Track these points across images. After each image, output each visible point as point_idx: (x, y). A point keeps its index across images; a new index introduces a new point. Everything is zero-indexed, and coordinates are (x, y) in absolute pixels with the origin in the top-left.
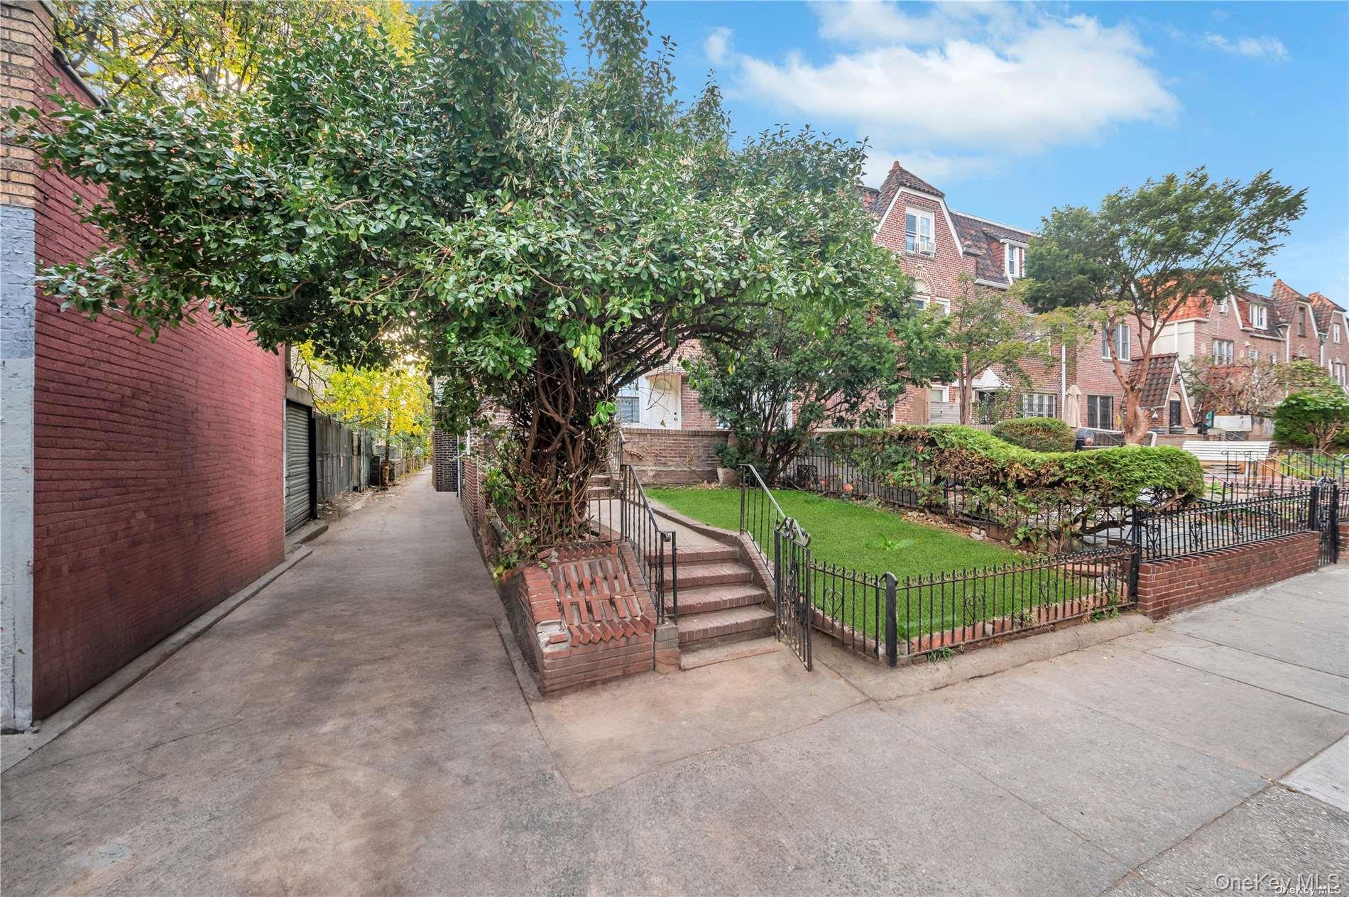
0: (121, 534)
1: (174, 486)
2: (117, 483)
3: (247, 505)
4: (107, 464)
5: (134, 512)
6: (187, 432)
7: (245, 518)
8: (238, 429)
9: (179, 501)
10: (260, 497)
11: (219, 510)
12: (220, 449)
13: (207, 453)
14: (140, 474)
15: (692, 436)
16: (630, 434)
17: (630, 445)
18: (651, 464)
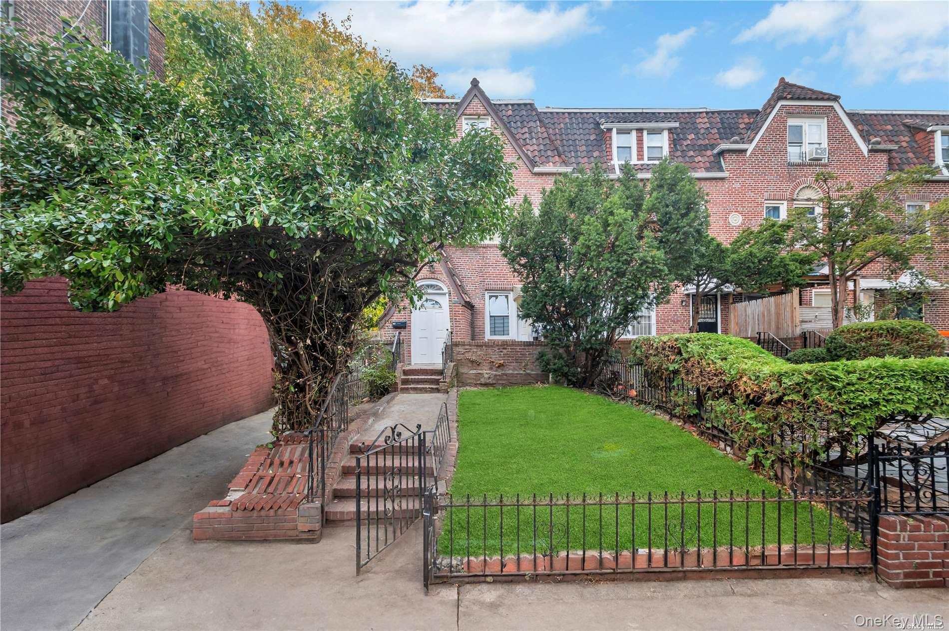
0: (82, 396)
1: (141, 358)
2: (79, 360)
3: (225, 366)
4: (68, 348)
5: (96, 380)
6: (155, 317)
7: (223, 376)
8: (214, 309)
9: (146, 368)
10: (240, 359)
11: (190, 372)
12: (193, 326)
13: (178, 331)
14: (102, 352)
15: (527, 345)
16: (470, 345)
17: (470, 354)
18: (486, 368)
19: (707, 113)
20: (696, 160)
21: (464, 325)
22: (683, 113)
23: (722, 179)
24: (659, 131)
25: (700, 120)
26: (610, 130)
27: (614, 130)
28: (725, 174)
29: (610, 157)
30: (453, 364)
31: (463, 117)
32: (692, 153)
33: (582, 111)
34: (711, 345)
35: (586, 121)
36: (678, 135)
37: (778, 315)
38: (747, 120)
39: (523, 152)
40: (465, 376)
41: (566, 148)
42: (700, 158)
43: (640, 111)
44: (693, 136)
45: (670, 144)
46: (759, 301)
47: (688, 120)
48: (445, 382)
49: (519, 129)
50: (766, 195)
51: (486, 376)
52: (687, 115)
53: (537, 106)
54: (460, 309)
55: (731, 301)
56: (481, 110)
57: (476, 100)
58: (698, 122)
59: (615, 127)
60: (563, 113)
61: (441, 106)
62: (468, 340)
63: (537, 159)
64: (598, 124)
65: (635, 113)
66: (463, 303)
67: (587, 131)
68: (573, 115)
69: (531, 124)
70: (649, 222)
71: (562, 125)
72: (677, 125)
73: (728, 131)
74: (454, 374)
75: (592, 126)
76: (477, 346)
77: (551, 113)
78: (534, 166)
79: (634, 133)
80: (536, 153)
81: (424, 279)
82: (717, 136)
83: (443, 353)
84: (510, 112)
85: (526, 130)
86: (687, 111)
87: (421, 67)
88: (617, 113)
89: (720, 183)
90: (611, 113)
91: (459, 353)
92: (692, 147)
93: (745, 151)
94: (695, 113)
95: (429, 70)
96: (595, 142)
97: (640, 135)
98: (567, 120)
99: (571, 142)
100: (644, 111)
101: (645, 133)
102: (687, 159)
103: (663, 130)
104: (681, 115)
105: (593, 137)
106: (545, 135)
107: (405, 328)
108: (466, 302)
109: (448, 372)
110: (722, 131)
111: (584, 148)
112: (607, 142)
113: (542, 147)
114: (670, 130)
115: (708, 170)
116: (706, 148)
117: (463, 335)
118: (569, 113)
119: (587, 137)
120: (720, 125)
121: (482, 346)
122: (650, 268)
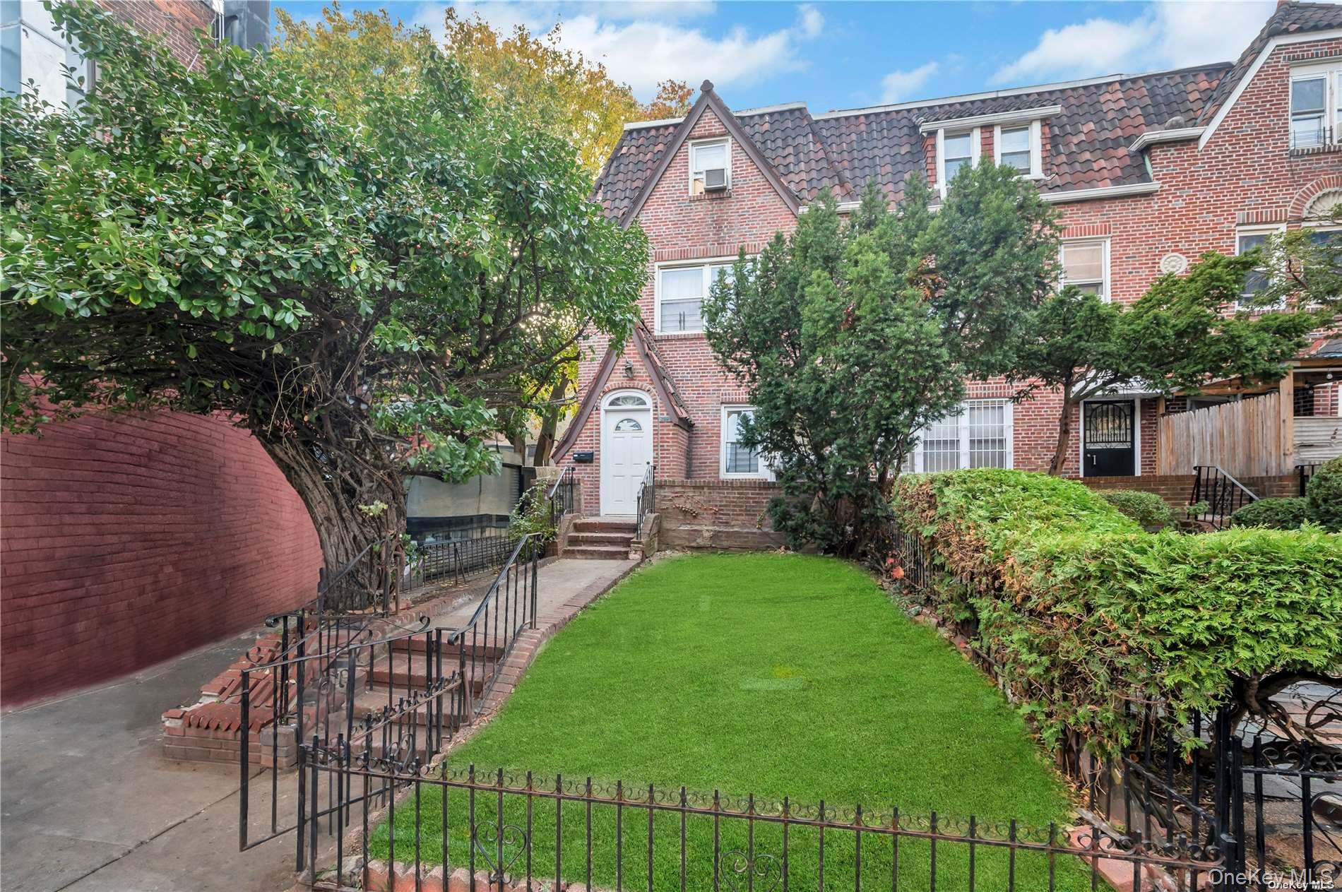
0: (149, 588)
1: (202, 540)
2: (145, 537)
3: (275, 559)
4: (135, 518)
5: (162, 566)
6: (215, 486)
7: (272, 572)
8: (264, 484)
9: (206, 555)
10: (287, 551)
11: (246, 564)
12: (247, 503)
13: (234, 507)
14: (167, 529)
15: (765, 488)
16: (683, 486)
17: (682, 500)
18: (707, 523)
19: (1122, 83)
20: (1096, 166)
21: (675, 454)
22: (1073, 89)
23: (1147, 195)
24: (1023, 125)
25: (1109, 97)
26: (933, 134)
27: (941, 133)
28: (1154, 186)
29: (932, 179)
30: (653, 515)
31: (690, 143)
32: (1087, 156)
33: (888, 109)
34: (983, 491)
35: (895, 123)
36: (1062, 127)
37: (1249, 434)
38: (1204, 85)
39: (781, 184)
40: (671, 533)
41: (857, 172)
42: (1102, 163)
43: (993, 95)
44: (1092, 126)
45: (1044, 145)
46: (1214, 409)
47: (1084, 99)
48: (639, 543)
49: (780, 150)
50: (1240, 216)
51: (706, 534)
52: (1081, 91)
53: (810, 111)
54: (671, 430)
55: (1162, 410)
56: (717, 128)
57: (709, 114)
58: (1102, 101)
59: (941, 127)
60: (857, 117)
61: (662, 131)
62: (679, 479)
63: (805, 193)
64: (916, 127)
65: (983, 101)
66: (676, 421)
67: (896, 141)
68: (872, 118)
69: (800, 140)
70: (923, 273)
71: (854, 137)
72: (1057, 109)
73: (1164, 109)
74: (655, 531)
75: (906, 130)
76: (695, 487)
77: (837, 119)
78: (797, 206)
79: (977, 135)
80: (805, 185)
81: (619, 388)
82: (1141, 120)
83: (639, 498)
84: (767, 126)
85: (790, 150)
86: (1081, 84)
87: (669, 84)
88: (951, 105)
89: (1142, 203)
90: (940, 106)
91: (664, 498)
92: (1091, 145)
93: (1195, 140)
94: (1098, 86)
95: (680, 87)
96: (908, 157)
97: (988, 135)
98: (863, 127)
99: (866, 162)
100: (1001, 95)
101: (997, 131)
102: (1078, 166)
103: (1031, 121)
104: (1070, 93)
105: (904, 150)
106: (821, 154)
107: (591, 461)
108: (681, 419)
109: (646, 528)
110: (1151, 109)
111: (889, 168)
112: (929, 154)
113: (814, 174)
114: (1045, 121)
115: (1116, 181)
116: (1116, 143)
117: (673, 471)
118: (867, 116)
119: (896, 150)
120: (1147, 101)
121: (702, 488)
122: (910, 352)
